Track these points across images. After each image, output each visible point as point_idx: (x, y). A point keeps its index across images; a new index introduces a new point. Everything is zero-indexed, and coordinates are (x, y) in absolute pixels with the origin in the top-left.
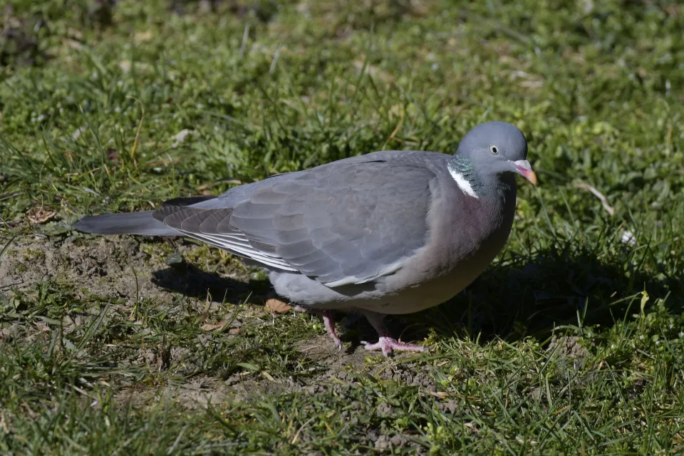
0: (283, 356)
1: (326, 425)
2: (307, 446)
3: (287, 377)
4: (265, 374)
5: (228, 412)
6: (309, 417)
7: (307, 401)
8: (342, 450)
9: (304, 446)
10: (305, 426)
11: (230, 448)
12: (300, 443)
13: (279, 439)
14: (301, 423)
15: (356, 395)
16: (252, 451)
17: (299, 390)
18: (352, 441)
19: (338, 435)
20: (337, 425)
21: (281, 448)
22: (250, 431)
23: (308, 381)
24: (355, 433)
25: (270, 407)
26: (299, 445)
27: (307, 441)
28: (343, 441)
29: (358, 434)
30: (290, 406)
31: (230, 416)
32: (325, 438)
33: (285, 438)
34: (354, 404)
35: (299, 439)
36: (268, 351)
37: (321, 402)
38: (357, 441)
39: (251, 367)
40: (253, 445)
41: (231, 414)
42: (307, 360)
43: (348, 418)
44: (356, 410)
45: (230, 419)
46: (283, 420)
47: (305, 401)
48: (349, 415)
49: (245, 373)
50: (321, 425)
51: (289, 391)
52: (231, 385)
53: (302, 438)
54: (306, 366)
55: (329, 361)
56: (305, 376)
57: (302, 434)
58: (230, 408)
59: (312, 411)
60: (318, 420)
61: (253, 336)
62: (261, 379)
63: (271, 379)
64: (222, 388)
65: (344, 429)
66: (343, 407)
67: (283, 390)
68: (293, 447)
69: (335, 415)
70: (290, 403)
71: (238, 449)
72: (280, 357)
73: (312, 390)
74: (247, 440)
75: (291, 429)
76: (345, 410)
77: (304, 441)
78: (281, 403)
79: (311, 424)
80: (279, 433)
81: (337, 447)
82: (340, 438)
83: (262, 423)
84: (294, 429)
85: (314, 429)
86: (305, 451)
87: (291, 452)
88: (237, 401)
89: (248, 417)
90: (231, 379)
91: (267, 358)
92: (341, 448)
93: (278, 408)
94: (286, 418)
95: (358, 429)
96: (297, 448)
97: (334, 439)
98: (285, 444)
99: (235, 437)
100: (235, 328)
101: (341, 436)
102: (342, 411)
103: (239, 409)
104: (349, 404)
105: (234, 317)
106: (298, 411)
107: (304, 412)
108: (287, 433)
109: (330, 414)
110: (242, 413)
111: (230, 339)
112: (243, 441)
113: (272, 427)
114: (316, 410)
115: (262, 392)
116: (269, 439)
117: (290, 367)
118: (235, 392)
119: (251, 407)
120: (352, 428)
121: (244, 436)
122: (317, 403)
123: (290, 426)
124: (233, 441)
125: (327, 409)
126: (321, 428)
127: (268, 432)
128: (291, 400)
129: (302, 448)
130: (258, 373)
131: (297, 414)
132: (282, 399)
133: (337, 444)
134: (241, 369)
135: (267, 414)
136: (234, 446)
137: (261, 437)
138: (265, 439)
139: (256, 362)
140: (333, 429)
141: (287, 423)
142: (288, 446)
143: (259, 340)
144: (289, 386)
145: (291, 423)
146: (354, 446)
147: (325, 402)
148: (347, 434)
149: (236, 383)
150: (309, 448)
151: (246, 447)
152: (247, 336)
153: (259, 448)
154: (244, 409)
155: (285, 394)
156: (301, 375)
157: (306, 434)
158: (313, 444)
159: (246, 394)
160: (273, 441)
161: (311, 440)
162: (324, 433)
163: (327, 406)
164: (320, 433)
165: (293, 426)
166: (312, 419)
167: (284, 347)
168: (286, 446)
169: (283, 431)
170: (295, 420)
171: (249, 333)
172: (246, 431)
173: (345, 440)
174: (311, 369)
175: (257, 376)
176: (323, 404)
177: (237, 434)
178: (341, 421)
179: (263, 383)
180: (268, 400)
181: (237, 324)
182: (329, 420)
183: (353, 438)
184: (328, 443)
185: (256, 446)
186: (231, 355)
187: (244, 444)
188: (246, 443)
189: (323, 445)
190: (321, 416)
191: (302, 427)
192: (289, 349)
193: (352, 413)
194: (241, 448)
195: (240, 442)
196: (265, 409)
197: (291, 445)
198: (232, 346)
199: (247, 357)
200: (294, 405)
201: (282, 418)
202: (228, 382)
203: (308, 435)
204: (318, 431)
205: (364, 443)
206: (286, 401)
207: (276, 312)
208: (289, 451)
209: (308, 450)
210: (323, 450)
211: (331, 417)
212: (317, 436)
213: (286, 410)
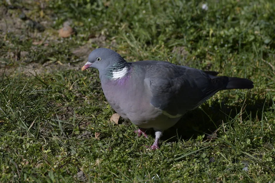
0: (66, 55)
1: (84, 82)
2: (76, 91)
3: (68, 63)
4: (59, 62)
5: (44, 77)
6: (76, 79)
7: (76, 73)
8: (90, 93)
9: (74, 91)
10: (75, 83)
11: (45, 92)
12: (73, 90)
13: (64, 88)
14: (73, 82)
15: (95, 71)
16: (53, 93)
17: (72, 68)
18: (94, 89)
19: (88, 86)
20: (88, 82)
21: (65, 92)
22: (53, 85)
23: (76, 65)
24: (95, 86)
25: (61, 75)
26: (72, 91)
27: (76, 89)
28: (90, 89)
29: (96, 86)
30: (69, 75)
31: (44, 79)
32: (83, 88)
33: (67, 88)
34: (95, 74)
35: (73, 88)
36: (60, 53)
37: (81, 73)
38: (96, 89)
39: (53, 59)
40: (54, 90)
41: (45, 78)
42: (76, 56)
43: (92, 80)
44: (95, 76)
45: (45, 80)
46: (66, 81)
47: (75, 73)
48: (93, 78)
49: (51, 62)
50: (81, 82)
51: (68, 69)
52: (45, 66)
53: (74, 88)
54: (75, 59)
55: (85, 57)
56: (75, 63)
57: (74, 86)
58: (45, 76)
59: (78, 77)
60: (80, 80)
61: (54, 47)
62: (57, 64)
63: (61, 64)
64: (41, 68)
65: (90, 84)
66: (90, 75)
67: (66, 69)
68: (70, 91)
69: (87, 78)
70: (69, 74)
71: (48, 92)
72: (64, 55)
73: (77, 68)
74: (52, 89)
75: (69, 84)
76: (91, 77)
77: (75, 89)
78: (65, 74)
79: (77, 82)
80: (64, 86)
81: (88, 91)
82: (89, 88)
83: (58, 82)
84: (70, 84)
85: (78, 84)
86: (75, 93)
87: (69, 93)
88: (48, 73)
89: (52, 79)
90: (45, 64)
91: (59, 55)
92: (89, 92)
93: (64, 76)
94: (67, 80)
95: (96, 84)
96: (72, 92)
97: (86, 88)
98: (67, 90)
99: (47, 87)
100: (46, 43)
101: (89, 87)
102: (90, 77)
103: (48, 76)
104: (93, 74)
105: (46, 39)
106: (72, 77)
107: (75, 77)
108: (68, 86)
109: (85, 78)
110: (49, 78)
111: (45, 48)
112: (50, 89)
113: (61, 83)
114: (79, 76)
115: (57, 69)
116: (61, 88)
117: (69, 59)
118: (47, 69)
119: (53, 75)
120: (94, 84)
121: (50, 87)
122: (80, 74)
123: (69, 83)
124: (46, 89)
125: (84, 76)
126: (81, 84)
127: (60, 85)
128: (69, 72)
129: (74, 92)
130: (56, 62)
131: (71, 78)
132: (66, 72)
133: (88, 90)
134: (49, 60)
135: (59, 78)
136: (46, 91)
137: (57, 87)
138: (59, 88)
139: (55, 57)
140: (86, 84)
141: (68, 82)
142: (68, 91)
143: (56, 48)
144: (69, 67)
145: (69, 82)
146: (95, 91)
147: (83, 73)
148: (92, 86)
149: (47, 66)
150: (77, 92)
151: (51, 91)
152: (51, 47)
153: (57, 92)
154: (50, 76)
155: (67, 70)
156: (73, 62)
157: (75, 86)
158: (78, 90)
159: (51, 70)
160: (62, 89)
161: (77, 88)
162: (83, 86)
163: (84, 75)
164: (81, 86)
165: (70, 83)
166: (78, 80)
167: (66, 51)
168: (67, 91)
169: (66, 85)
170: (71, 80)
171: (52, 46)
172: (51, 85)
173: (91, 88)
174: (77, 60)
175: (55, 63)
176: (82, 74)
177: (48, 86)
178: (90, 81)
179: (58, 66)
180: (60, 72)
181: (47, 42)
182: (85, 81)
183: (94, 88)
184: (84, 90)
185: (55, 91)
186: (45, 55)
187: (50, 90)
188: (51, 90)
189: (82, 90)
190: (81, 79)
191: (74, 83)
192: (68, 52)
193: (94, 78)
194: (49, 92)
195: (49, 89)
196: (59, 76)
197: (69, 90)
198: (46, 51)
199: (52, 55)
200: (70, 74)
201: (65, 80)
202: (44, 65)
203: (76, 87)
204: (80, 85)
205: (99, 90)
206: (67, 73)
207: (63, 37)
208: (68, 93)
209: (76, 93)
210: (82, 92)
211: (85, 80)
212: (80, 87)
213: (67, 76)
